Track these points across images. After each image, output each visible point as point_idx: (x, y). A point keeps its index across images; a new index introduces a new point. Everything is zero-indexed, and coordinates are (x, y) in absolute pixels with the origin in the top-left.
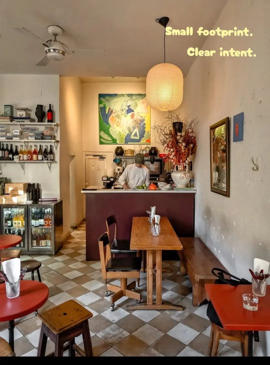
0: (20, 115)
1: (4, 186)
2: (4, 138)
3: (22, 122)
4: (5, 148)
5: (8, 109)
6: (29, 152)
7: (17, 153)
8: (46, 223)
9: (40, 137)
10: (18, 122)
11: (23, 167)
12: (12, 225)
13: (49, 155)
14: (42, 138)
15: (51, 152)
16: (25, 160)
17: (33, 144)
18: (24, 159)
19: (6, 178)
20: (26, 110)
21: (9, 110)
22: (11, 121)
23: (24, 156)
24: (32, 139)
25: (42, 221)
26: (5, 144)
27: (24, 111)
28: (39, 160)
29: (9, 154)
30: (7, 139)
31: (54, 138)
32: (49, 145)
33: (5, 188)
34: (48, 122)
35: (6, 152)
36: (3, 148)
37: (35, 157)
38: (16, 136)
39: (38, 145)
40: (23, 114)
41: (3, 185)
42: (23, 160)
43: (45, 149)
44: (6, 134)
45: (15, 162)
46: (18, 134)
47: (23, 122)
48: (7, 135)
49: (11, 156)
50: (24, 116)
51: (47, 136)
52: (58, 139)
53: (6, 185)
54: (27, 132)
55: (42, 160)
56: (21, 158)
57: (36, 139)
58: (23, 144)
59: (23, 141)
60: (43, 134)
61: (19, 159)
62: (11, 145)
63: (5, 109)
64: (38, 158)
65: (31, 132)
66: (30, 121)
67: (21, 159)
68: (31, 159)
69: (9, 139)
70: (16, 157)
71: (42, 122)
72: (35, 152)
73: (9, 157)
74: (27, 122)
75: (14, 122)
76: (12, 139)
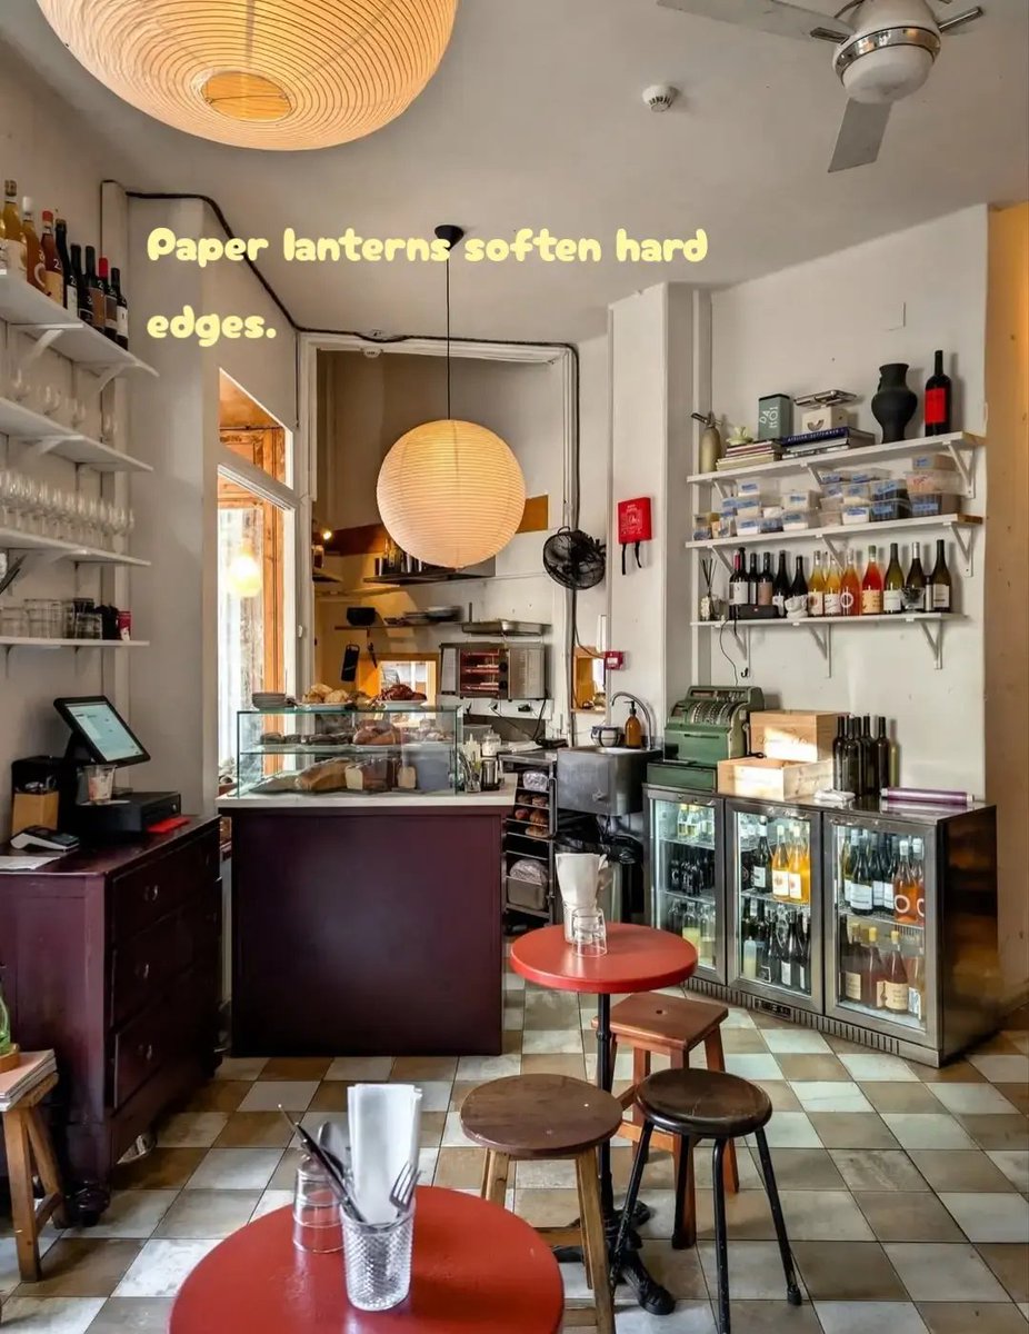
0: (810, 425)
1: (748, 720)
2: (754, 530)
3: (815, 452)
4: (761, 568)
5: (773, 413)
6: (849, 581)
7: (800, 587)
8: (901, 904)
9: (888, 509)
10: (801, 455)
11: (825, 648)
12: (768, 889)
13: (928, 587)
14: (904, 513)
15: (943, 573)
16: (830, 615)
17: (862, 545)
18: (827, 611)
19: (757, 692)
20: (837, 399)
21: (773, 416)
22: (778, 457)
23: (828, 597)
24: (858, 522)
26: (761, 552)
27: (828, 405)
28: (885, 613)
29: (775, 593)
30: (763, 532)
31: (957, 504)
32: (931, 539)
33: (749, 728)
34: (928, 434)
35: (765, 585)
36: (754, 569)
37: (869, 597)
38: (795, 517)
39: (885, 543)
40: (823, 417)
41: (742, 717)
42: (824, 615)
43: (916, 562)
44: (762, 512)
45: (790, 625)
46: (804, 505)
47: (822, 451)
48: (762, 516)
49: (778, 600)
50: (827, 426)
51: (920, 499)
52: (977, 507)
53: (753, 716)
54: (840, 495)
55: (903, 610)
56: (815, 606)
57: (874, 518)
58: (823, 547)
59: (819, 532)
60: (903, 494)
61: (807, 609)
62: (783, 556)
63: (761, 415)
64: (881, 605)
65: (854, 492)
66: (847, 444)
67: (817, 609)
68: (856, 609)
69: (771, 531)
70: (794, 605)
71: (900, 437)
72: (872, 580)
73: (774, 603)
74: (837, 451)
75: (788, 461)
76: (780, 529)
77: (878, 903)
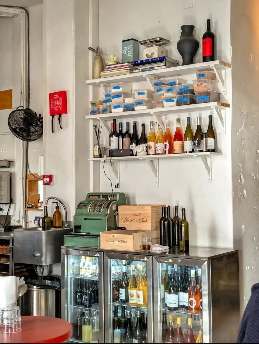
0: (147, 55)
1: (117, 210)
2: (120, 110)
3: (149, 69)
4: (124, 131)
5: (129, 48)
6: (167, 137)
7: (144, 140)
8: (191, 303)
9: (185, 99)
10: (143, 70)
11: (155, 170)
12: (127, 300)
13: (204, 139)
14: (193, 102)
15: (211, 132)
16: (158, 154)
17: (173, 118)
18: (157, 152)
19: (122, 195)
20: (160, 42)
21: (129, 50)
22: (132, 71)
23: (157, 145)
24: (172, 106)
25: (184, 298)
26: (124, 121)
27: (157, 45)
28: (185, 153)
29: (132, 143)
30: (124, 111)
31: (218, 98)
32: (205, 115)
33: (118, 214)
34: (205, 60)
35: (127, 139)
36: (121, 131)
37: (177, 144)
38: (140, 103)
39: (184, 117)
40: (154, 51)
41: (114, 208)
42: (155, 154)
43: (199, 127)
44: (124, 100)
45: (138, 159)
46: (144, 97)
47: (153, 68)
48: (124, 102)
49: (133, 147)
50: (156, 56)
51: (200, 94)
53: (120, 207)
54: (162, 92)
55: (193, 151)
56: (151, 150)
57: (179, 104)
58: (155, 119)
60: (192, 92)
61: (147, 151)
62: (135, 124)
63: (123, 49)
64: (183, 149)
65: (168, 91)
66: (165, 65)
67: (152, 151)
68: (171, 151)
69: (129, 110)
70: (140, 149)
71: (191, 62)
72: (179, 136)
73: (131, 148)
74: (160, 69)
75: (137, 74)
76: (133, 110)
77: (181, 303)
